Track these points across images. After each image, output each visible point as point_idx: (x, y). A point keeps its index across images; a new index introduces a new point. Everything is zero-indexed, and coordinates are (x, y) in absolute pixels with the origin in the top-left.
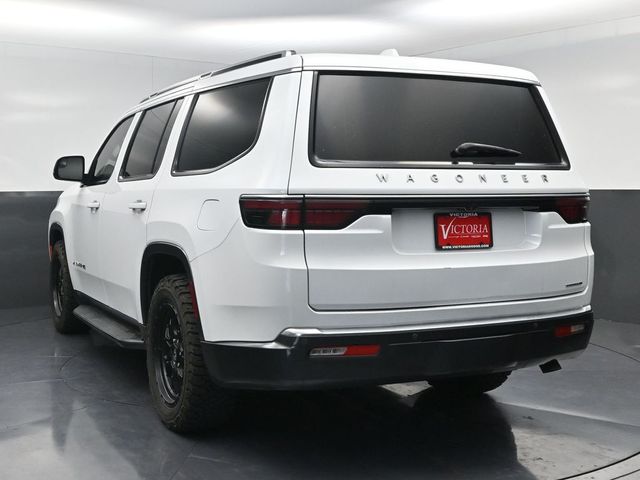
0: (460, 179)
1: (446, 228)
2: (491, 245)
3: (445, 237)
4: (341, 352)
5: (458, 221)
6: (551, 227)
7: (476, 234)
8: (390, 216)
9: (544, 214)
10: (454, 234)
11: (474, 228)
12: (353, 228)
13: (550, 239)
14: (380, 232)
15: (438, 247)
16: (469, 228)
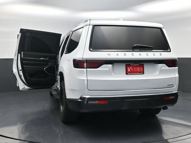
0: (133, 55)
1: (129, 69)
2: (143, 73)
3: (129, 71)
4: (97, 102)
5: (133, 66)
6: (162, 68)
7: (139, 70)
8: (111, 65)
9: (160, 65)
10: (132, 70)
11: (138, 69)
12: (100, 68)
13: (162, 72)
14: (108, 69)
15: (127, 74)
16: (137, 69)
